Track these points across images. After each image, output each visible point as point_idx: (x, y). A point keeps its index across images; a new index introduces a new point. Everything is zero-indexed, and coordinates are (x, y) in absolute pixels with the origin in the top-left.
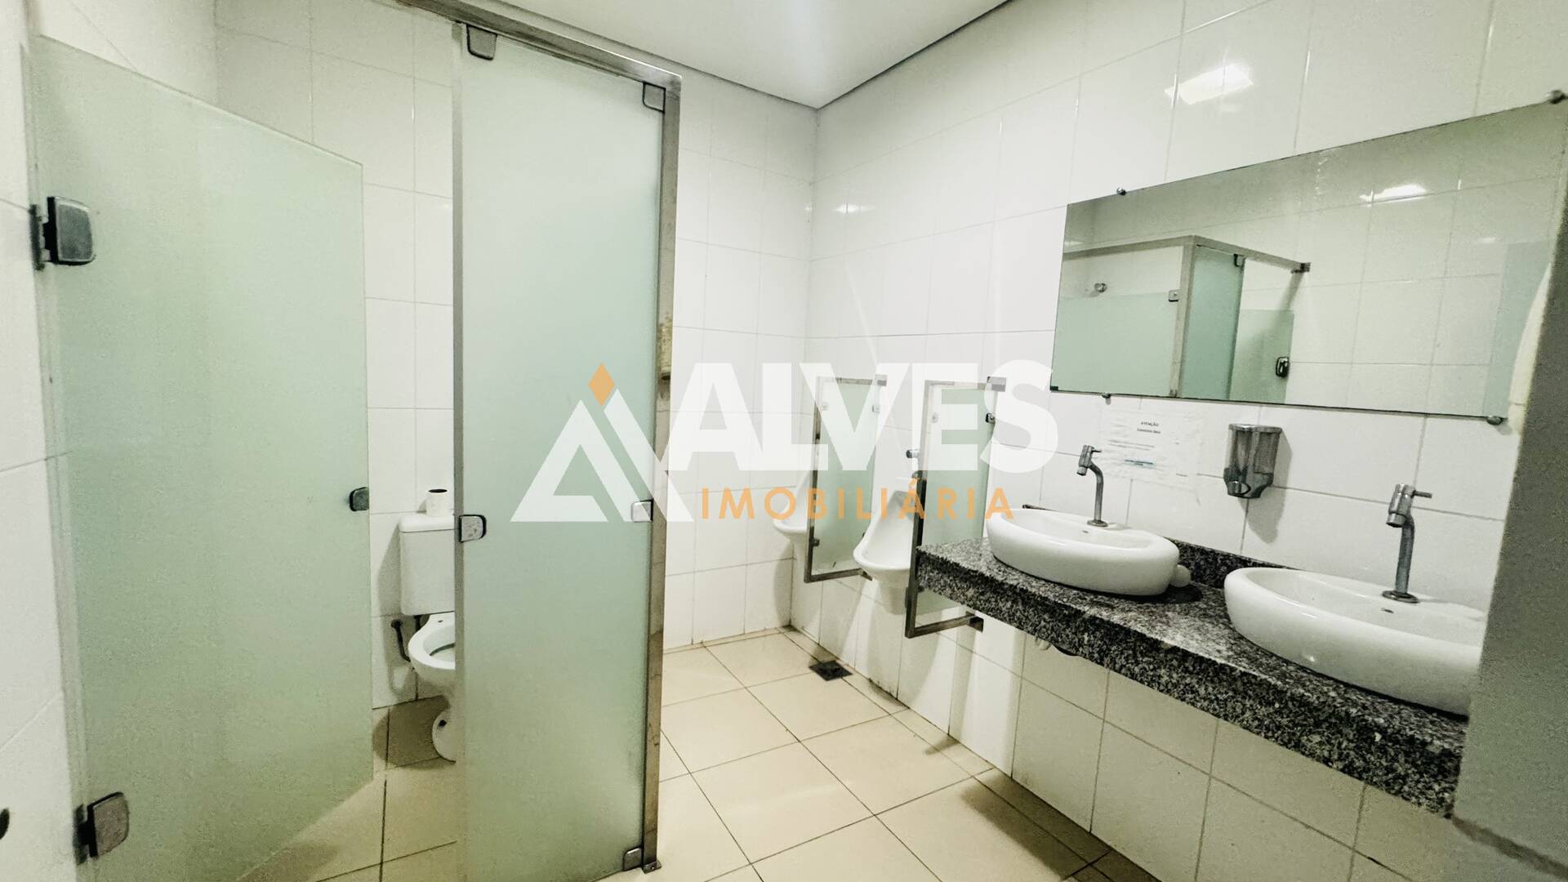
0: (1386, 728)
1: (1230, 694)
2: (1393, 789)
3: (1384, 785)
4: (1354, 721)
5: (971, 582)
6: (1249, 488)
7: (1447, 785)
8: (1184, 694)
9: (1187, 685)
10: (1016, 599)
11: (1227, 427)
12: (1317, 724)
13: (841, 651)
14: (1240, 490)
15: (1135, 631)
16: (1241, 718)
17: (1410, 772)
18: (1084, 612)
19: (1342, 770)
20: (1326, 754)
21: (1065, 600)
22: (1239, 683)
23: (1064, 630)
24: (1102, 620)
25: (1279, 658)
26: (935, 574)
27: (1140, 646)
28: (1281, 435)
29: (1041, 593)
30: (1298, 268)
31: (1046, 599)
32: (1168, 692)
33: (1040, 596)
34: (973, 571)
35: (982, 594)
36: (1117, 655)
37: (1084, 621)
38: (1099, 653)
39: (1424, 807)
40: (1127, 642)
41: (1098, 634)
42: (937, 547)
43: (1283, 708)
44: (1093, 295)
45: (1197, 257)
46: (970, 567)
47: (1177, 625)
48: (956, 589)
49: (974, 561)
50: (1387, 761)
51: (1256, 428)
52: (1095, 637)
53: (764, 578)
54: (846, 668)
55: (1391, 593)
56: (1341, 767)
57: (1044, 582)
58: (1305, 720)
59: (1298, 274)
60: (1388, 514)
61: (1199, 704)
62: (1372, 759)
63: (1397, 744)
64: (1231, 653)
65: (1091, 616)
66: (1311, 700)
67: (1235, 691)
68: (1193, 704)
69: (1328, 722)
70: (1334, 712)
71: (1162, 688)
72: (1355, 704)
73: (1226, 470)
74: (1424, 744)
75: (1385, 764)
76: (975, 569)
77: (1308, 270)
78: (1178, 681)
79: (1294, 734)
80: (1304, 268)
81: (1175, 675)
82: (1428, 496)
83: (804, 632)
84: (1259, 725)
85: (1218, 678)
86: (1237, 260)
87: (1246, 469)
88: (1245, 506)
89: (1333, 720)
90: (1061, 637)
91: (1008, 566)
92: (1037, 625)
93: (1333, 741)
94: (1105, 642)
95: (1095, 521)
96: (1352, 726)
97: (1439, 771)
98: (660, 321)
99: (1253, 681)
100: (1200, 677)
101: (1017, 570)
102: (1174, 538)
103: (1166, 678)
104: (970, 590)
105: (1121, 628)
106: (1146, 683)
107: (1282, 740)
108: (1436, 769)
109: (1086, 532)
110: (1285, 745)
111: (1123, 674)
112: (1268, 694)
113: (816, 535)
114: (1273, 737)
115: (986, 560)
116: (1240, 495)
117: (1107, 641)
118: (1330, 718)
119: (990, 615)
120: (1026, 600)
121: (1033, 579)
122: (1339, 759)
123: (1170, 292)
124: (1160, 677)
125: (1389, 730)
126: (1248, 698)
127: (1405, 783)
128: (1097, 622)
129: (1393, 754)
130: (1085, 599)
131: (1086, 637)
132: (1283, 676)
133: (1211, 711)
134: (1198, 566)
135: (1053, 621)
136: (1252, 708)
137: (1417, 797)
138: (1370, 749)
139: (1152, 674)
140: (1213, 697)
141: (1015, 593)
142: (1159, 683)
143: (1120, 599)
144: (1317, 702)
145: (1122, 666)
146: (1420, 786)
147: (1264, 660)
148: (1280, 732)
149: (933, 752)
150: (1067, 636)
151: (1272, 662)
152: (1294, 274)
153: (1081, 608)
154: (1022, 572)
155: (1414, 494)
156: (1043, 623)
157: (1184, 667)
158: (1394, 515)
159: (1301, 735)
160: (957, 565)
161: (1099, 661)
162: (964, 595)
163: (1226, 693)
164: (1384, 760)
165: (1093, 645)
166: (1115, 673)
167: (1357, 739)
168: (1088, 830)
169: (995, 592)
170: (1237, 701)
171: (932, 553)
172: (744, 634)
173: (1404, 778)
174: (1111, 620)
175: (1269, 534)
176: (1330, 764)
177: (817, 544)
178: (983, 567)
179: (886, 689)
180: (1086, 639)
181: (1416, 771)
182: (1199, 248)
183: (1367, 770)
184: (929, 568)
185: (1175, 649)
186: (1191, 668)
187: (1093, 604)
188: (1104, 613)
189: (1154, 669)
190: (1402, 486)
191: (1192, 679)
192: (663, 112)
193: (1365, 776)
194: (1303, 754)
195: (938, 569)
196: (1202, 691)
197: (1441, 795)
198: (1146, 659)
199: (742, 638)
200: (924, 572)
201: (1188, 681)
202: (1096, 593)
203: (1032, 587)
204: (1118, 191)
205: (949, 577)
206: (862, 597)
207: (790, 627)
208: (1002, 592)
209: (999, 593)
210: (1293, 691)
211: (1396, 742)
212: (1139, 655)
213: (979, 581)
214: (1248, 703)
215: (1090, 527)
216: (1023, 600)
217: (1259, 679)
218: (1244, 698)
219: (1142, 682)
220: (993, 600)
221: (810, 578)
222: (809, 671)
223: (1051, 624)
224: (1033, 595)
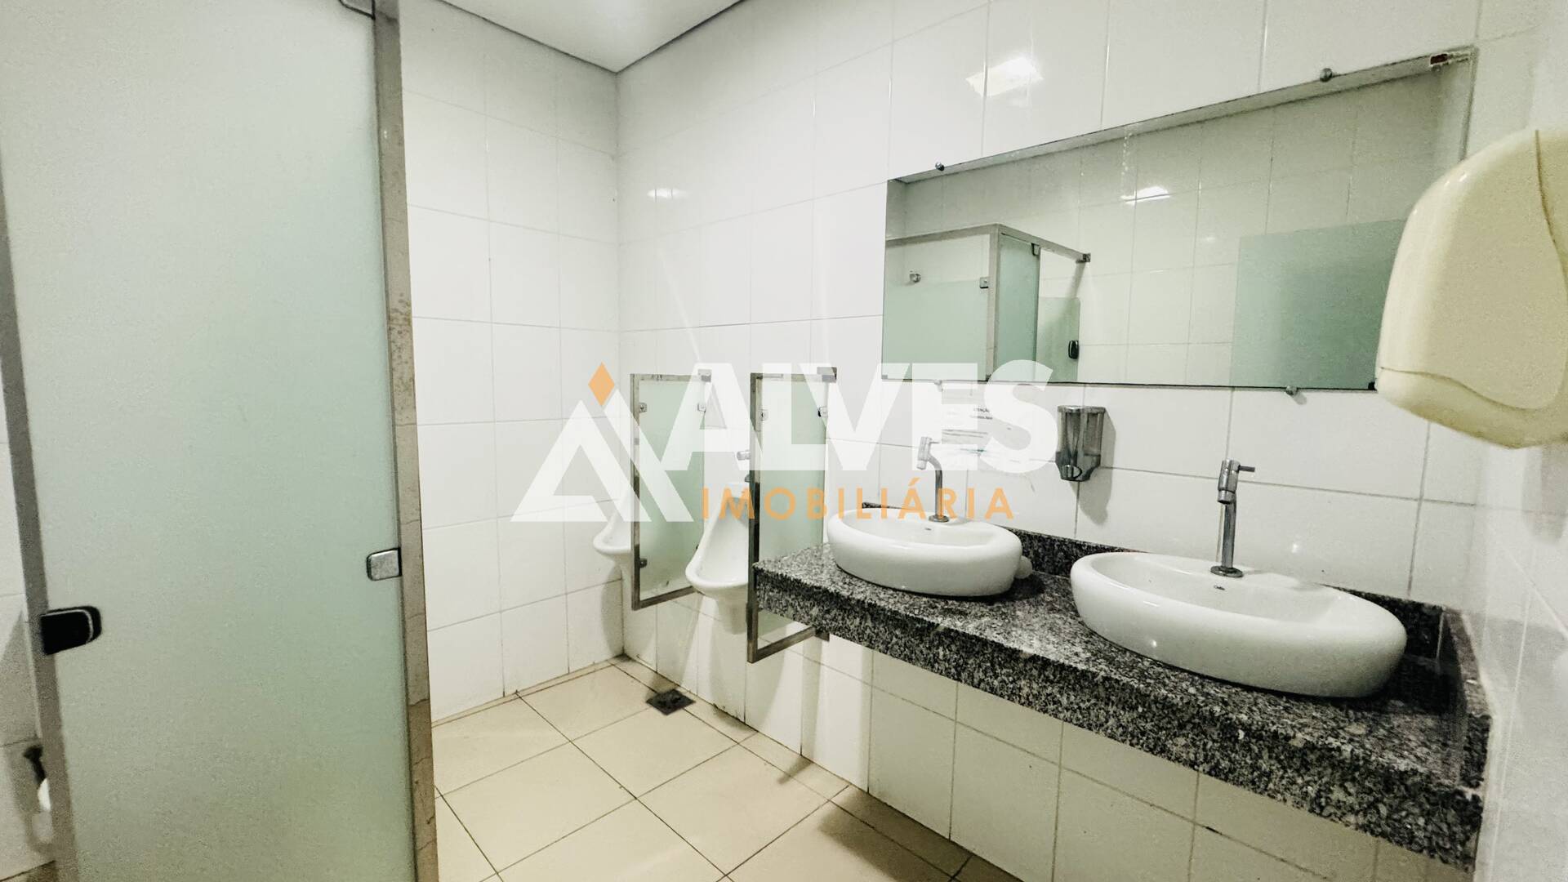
0: (1250, 725)
1: (1093, 701)
2: (1259, 787)
3: (1250, 785)
4: (1218, 720)
5: (815, 600)
6: (1081, 472)
7: (1309, 778)
8: (1046, 705)
9: (1048, 695)
10: (864, 615)
11: (1056, 409)
12: (1181, 726)
13: (681, 677)
14: (1072, 473)
15: (993, 642)
16: (1105, 726)
17: (1274, 768)
18: (938, 625)
19: (1209, 773)
20: (1192, 756)
21: (916, 612)
22: (1101, 689)
23: (918, 645)
24: (957, 631)
25: (1132, 652)
26: (774, 594)
27: (998, 657)
28: (1105, 415)
29: (890, 607)
30: (1082, 259)
31: (896, 613)
32: (1030, 704)
33: (890, 610)
34: (816, 588)
35: (828, 612)
36: (975, 669)
37: (938, 634)
38: (955, 668)
39: (1290, 803)
40: (984, 654)
41: (953, 647)
42: (775, 562)
43: (1146, 712)
44: (910, 284)
45: (1002, 246)
46: (813, 583)
47: (1031, 627)
48: (799, 609)
49: (816, 575)
50: (1251, 759)
51: (1083, 409)
52: (950, 651)
53: (589, 606)
54: (688, 695)
55: (1219, 569)
56: (1207, 770)
57: (892, 592)
58: (1169, 723)
59: (1082, 264)
60: (1217, 491)
61: (1062, 715)
62: (1237, 757)
63: (1260, 740)
64: (1089, 655)
65: (945, 629)
66: (1175, 701)
67: (1097, 697)
68: (1056, 716)
69: (1192, 723)
70: (1198, 712)
71: (1023, 701)
72: (1216, 701)
73: (1058, 454)
74: (1287, 738)
75: (1249, 762)
76: (818, 584)
77: (1089, 261)
78: (1039, 693)
79: (1159, 739)
80: (1085, 259)
81: (1035, 686)
82: (1251, 470)
83: (638, 660)
84: (1124, 733)
85: (1080, 686)
86: (1034, 249)
87: (1076, 453)
88: (1076, 488)
89: (1197, 720)
90: (916, 654)
91: (852, 576)
92: (889, 643)
93: (1198, 743)
94: (961, 656)
95: (936, 516)
96: (1215, 725)
97: (1302, 764)
98: (392, 306)
99: (1116, 686)
100: (1061, 685)
101: (862, 580)
102: (1011, 527)
103: (1026, 690)
104: (815, 609)
105: (978, 639)
106: (1006, 697)
107: (1147, 746)
108: (1298, 764)
109: (929, 529)
110: (1151, 751)
111: (983, 689)
112: (1130, 698)
113: (642, 555)
114: (1137, 744)
115: (828, 573)
116: (1073, 479)
117: (964, 655)
118: (1194, 718)
119: (837, 635)
120: (875, 616)
121: (880, 590)
122: (1206, 760)
123: (981, 278)
124: (1020, 689)
125: (1254, 728)
126: (1111, 704)
127: (1270, 780)
128: (952, 634)
129: (1257, 751)
130: (936, 607)
131: (941, 651)
132: (1142, 676)
133: (1075, 722)
134: (1036, 553)
135: (905, 637)
136: (1115, 715)
137: (1282, 794)
138: (1234, 748)
139: (1011, 686)
140: (1076, 707)
141: (863, 608)
142: (1020, 696)
143: (970, 601)
144: (1180, 704)
145: (981, 681)
146: (1284, 782)
147: (1119, 658)
148: (1145, 738)
149: (787, 780)
150: (922, 652)
151: (1127, 658)
152: (1078, 265)
153: (934, 621)
154: (869, 582)
155: (1240, 468)
156: (895, 640)
157: (1045, 676)
158: (1223, 492)
159: (1166, 740)
160: (798, 581)
161: (956, 677)
162: (808, 615)
163: (1089, 701)
164: (1249, 757)
165: (949, 660)
166: (974, 689)
167: (1222, 738)
168: (947, 837)
169: (841, 608)
170: (1100, 709)
171: (771, 570)
172: (569, 673)
173: (1269, 775)
174: (967, 632)
175: (1099, 517)
176: (1196, 767)
177: (644, 564)
178: (824, 579)
179: (732, 713)
180: (941, 653)
181: (1279, 766)
182: (1004, 236)
183: (1232, 771)
184: (768, 587)
185: (1034, 658)
186: (1052, 677)
187: (947, 612)
188: (959, 624)
189: (1014, 681)
190: (1228, 461)
191: (1053, 688)
192: (373, 17)
193: (1231, 776)
194: (1169, 759)
195: (778, 587)
196: (1064, 701)
197: (1305, 789)
198: (1004, 671)
199: (566, 678)
200: (762, 592)
201: (1049, 690)
202: (946, 598)
203: (880, 599)
204: (936, 166)
205: (790, 596)
206: (701, 615)
207: (623, 656)
208: (849, 608)
209: (845, 609)
210: (1156, 693)
211: (1260, 737)
212: (997, 667)
213: (824, 598)
214: (1111, 709)
215: (932, 523)
216: (872, 615)
217: (1121, 683)
218: (1107, 704)
219: (1002, 696)
220: (840, 617)
221: (638, 604)
222: (647, 706)
223: (903, 640)
224: (882, 610)
